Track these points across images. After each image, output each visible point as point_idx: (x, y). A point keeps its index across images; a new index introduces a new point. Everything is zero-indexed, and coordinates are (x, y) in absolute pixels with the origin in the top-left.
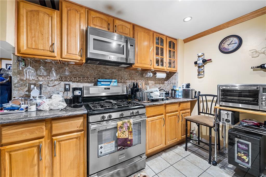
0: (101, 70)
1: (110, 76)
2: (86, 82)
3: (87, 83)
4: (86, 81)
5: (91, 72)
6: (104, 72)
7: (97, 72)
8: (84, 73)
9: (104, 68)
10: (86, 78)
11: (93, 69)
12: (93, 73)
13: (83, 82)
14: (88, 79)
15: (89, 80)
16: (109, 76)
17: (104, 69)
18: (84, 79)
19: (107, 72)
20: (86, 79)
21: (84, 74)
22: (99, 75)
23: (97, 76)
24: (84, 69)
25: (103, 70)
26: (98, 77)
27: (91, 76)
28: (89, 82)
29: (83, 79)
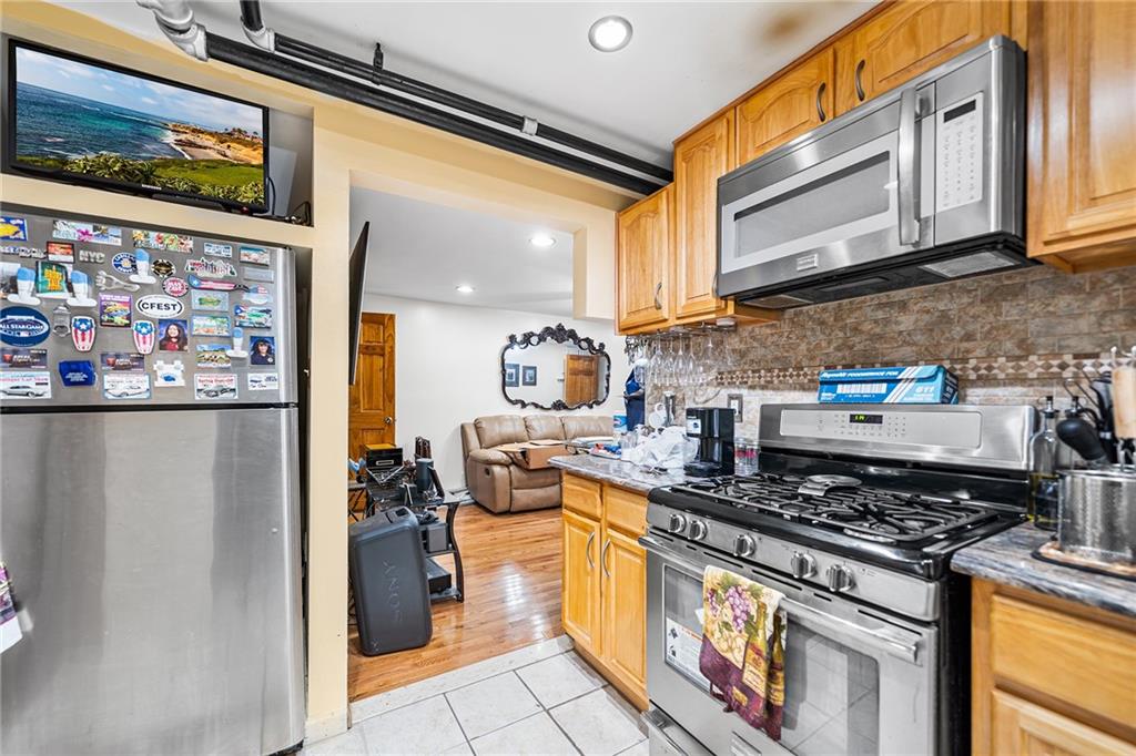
0: (859, 324)
1: (915, 344)
2: (793, 388)
3: (795, 389)
4: (791, 381)
5: (812, 339)
6: (878, 330)
7: (841, 334)
8: (787, 351)
9: (881, 306)
10: (791, 370)
11: (822, 323)
12: (824, 344)
13: (781, 386)
14: (798, 375)
15: (805, 375)
16: (909, 344)
17: (880, 314)
18: (785, 376)
19: (897, 323)
20: (791, 376)
21: (786, 354)
22: (851, 348)
23: (840, 354)
24: (786, 334)
25: (876, 322)
26: (844, 358)
27: (813, 358)
28: (803, 388)
29: (781, 374)
